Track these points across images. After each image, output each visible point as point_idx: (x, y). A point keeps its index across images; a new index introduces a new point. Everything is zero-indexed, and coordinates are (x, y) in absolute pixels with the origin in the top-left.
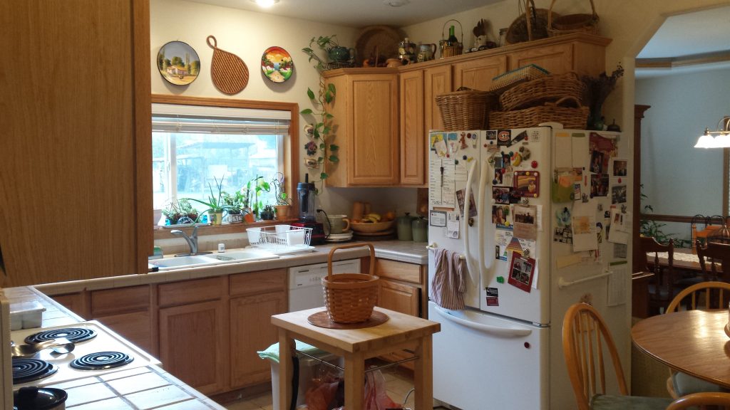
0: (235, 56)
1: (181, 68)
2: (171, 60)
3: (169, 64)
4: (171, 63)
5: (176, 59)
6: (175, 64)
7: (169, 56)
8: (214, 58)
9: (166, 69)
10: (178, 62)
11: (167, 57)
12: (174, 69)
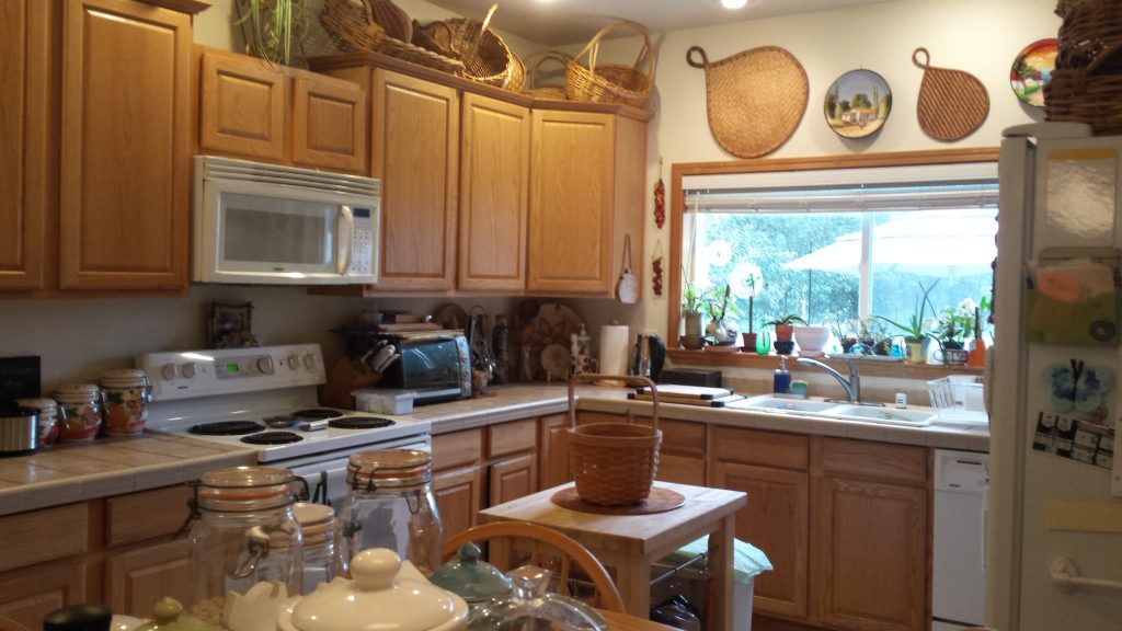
0: (962, 73)
1: (865, 111)
2: (850, 99)
3: (846, 107)
4: (850, 105)
5: (859, 97)
6: (856, 106)
7: (846, 96)
8: (923, 85)
9: (840, 116)
10: (862, 101)
11: (842, 98)
12: (854, 114)
